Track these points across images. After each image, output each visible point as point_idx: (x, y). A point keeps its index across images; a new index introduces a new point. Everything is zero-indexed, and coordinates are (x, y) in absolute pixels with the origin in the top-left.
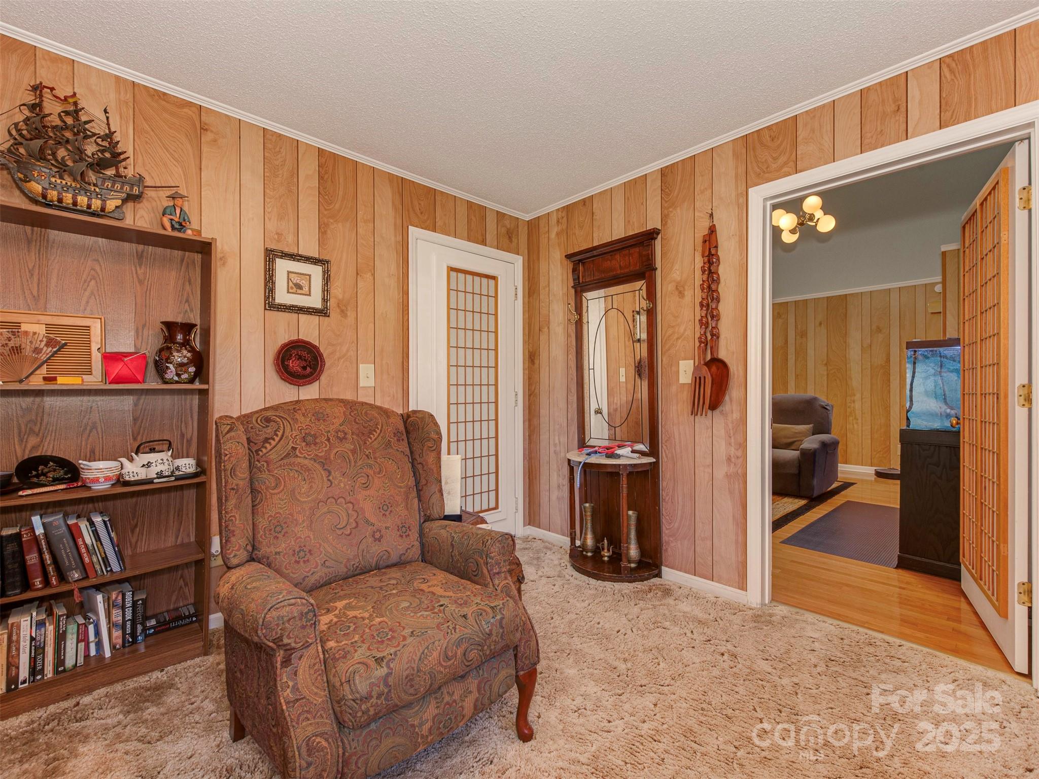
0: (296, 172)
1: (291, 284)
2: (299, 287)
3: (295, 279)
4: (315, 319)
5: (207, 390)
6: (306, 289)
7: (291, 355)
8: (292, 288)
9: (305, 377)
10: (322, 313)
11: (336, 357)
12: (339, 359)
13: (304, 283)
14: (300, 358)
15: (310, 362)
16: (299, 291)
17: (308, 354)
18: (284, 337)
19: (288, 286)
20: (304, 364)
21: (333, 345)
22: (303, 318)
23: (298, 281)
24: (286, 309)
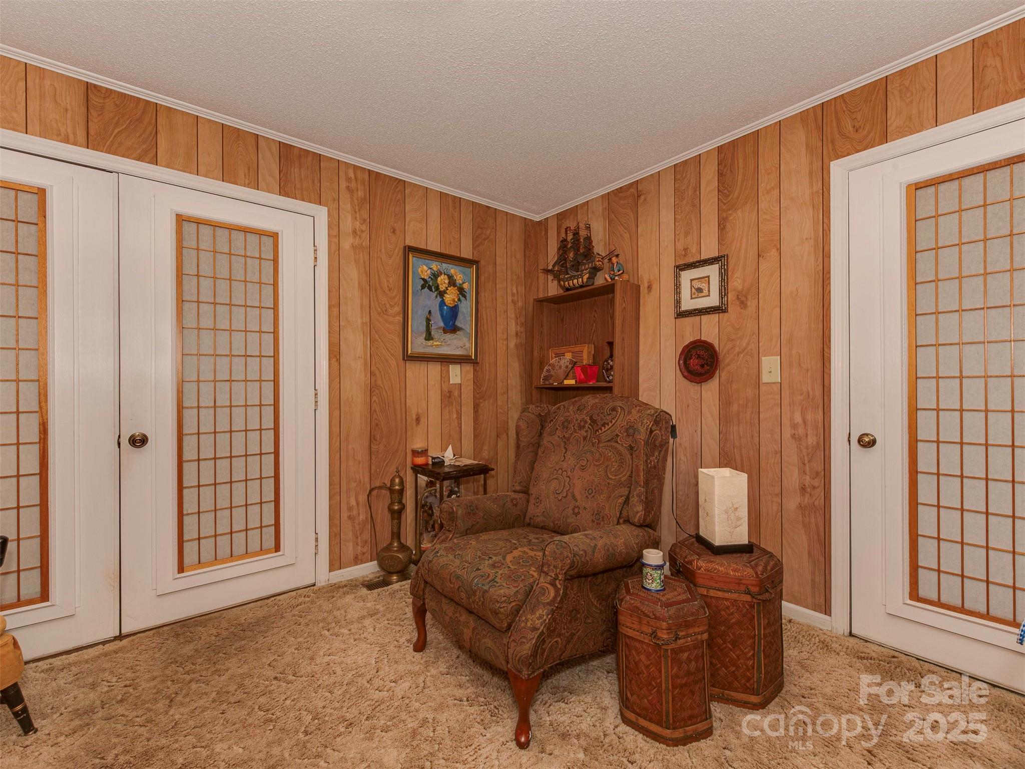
0: (698, 186)
1: (693, 290)
2: (700, 290)
3: (697, 284)
4: (715, 317)
5: (612, 387)
6: (705, 292)
7: (692, 355)
8: (694, 294)
9: (701, 374)
10: (719, 310)
11: (735, 352)
12: (738, 354)
13: (704, 286)
14: (699, 357)
15: (707, 360)
16: (701, 295)
17: (705, 352)
18: (689, 339)
19: (691, 293)
20: (702, 362)
21: (732, 340)
22: (705, 318)
23: (699, 286)
24: (690, 313)
